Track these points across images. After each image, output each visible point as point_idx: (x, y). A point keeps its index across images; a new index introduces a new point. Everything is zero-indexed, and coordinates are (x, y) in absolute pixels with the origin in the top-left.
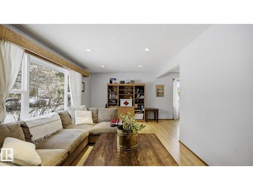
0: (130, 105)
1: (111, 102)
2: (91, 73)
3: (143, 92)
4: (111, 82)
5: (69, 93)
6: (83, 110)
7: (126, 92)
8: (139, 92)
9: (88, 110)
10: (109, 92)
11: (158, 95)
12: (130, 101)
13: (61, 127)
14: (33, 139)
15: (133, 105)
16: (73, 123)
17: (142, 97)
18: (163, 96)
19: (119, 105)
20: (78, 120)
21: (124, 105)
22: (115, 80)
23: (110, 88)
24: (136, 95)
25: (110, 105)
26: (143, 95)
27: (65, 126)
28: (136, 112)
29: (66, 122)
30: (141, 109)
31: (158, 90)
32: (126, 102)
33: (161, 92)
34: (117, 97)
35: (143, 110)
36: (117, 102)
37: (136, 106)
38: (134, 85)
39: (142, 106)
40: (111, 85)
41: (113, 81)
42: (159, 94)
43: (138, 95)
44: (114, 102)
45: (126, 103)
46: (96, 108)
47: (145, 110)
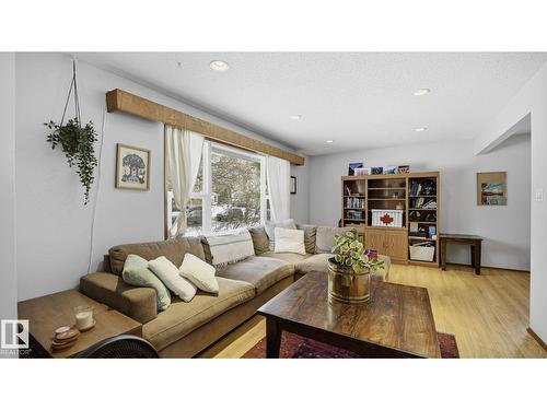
0: (397, 222)
1: (351, 214)
2: (310, 157)
3: (434, 192)
4: (351, 172)
5: (267, 197)
6: (290, 227)
7: (386, 194)
8: (421, 193)
9: (298, 227)
10: (345, 194)
11: (484, 199)
12: (397, 216)
13: (253, 251)
14: (215, 262)
15: (404, 224)
16: (271, 248)
17: (431, 205)
18: (504, 203)
19: (370, 223)
20: (279, 245)
21: (382, 224)
22: (361, 167)
23: (349, 185)
24: (412, 201)
25: (349, 222)
26: (435, 200)
27: (259, 251)
28: (411, 243)
29: (261, 245)
30: (428, 236)
31: (484, 185)
32: (387, 216)
33: (495, 191)
34: (364, 205)
35: (434, 238)
36: (363, 217)
37: (414, 227)
38: (407, 176)
39: (431, 229)
40: (351, 178)
41: (356, 170)
42: (489, 198)
43: (420, 201)
44: (358, 215)
45: (387, 219)
46: (312, 226)
47: (440, 239)
